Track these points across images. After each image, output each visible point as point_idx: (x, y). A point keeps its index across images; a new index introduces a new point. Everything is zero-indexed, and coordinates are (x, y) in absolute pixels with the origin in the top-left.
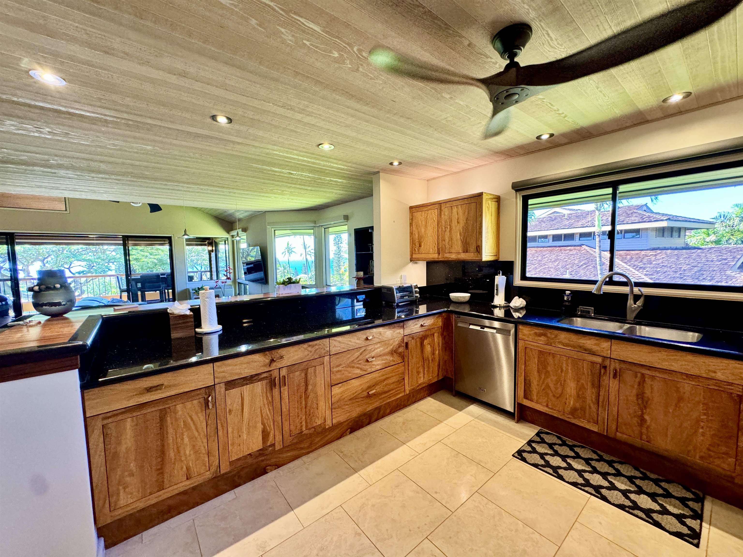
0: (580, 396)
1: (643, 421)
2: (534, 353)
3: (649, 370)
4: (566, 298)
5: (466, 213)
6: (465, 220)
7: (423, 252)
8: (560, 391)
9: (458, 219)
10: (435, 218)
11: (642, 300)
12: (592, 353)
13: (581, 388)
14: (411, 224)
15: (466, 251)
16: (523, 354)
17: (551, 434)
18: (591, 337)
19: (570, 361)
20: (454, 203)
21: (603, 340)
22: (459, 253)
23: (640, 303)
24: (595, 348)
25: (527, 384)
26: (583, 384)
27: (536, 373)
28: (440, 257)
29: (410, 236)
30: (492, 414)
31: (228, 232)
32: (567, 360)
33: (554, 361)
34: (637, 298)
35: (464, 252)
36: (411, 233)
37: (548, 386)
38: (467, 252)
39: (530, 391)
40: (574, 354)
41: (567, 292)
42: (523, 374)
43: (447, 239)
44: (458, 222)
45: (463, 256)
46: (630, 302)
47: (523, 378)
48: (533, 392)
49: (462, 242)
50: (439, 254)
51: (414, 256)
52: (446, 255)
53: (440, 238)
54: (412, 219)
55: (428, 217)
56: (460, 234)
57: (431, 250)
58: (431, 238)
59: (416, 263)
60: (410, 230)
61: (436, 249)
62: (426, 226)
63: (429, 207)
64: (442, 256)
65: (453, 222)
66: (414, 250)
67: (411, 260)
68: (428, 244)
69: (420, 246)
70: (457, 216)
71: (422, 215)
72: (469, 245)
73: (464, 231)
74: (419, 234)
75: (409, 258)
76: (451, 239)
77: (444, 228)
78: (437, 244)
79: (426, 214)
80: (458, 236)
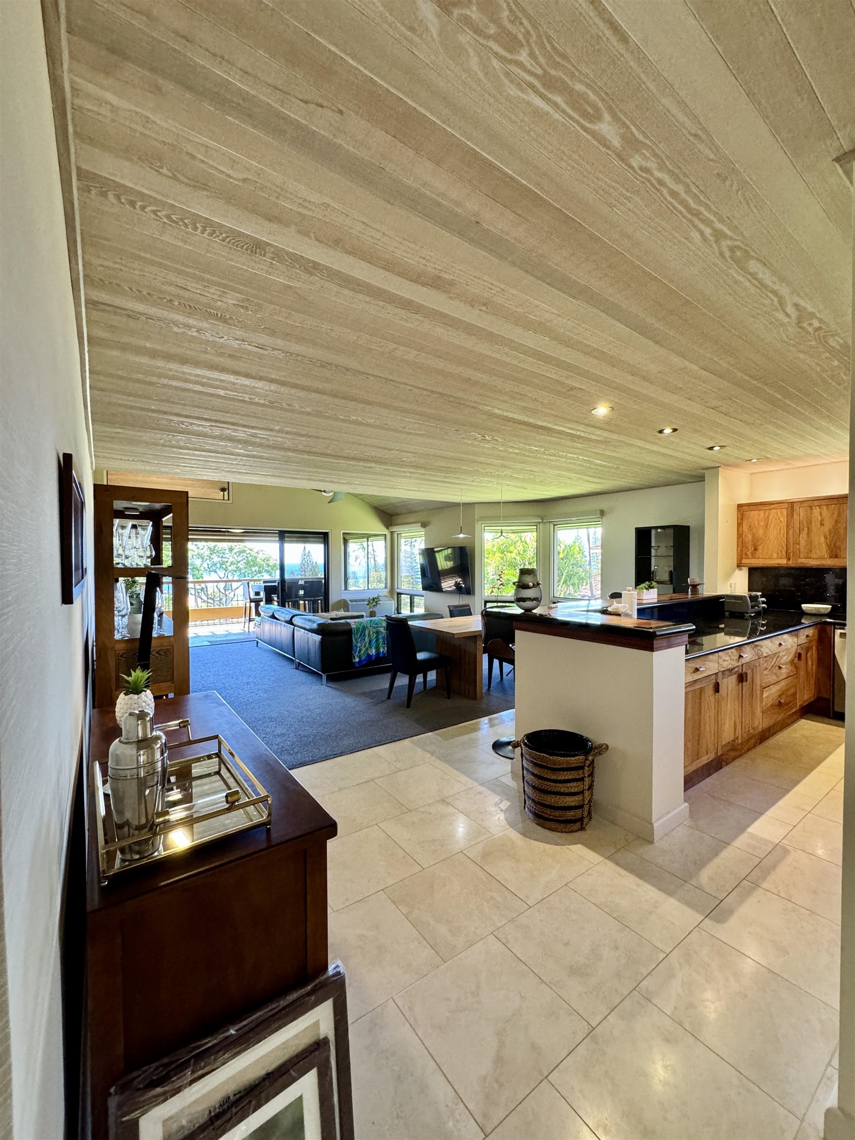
5: (835, 515)
6: (833, 522)
7: (761, 557)
9: (822, 520)
10: (784, 519)
14: (739, 525)
15: (835, 555)
20: (816, 503)
22: (823, 558)
28: (790, 562)
29: (738, 538)
31: (388, 528)
35: (831, 557)
36: (740, 535)
38: (836, 557)
43: (803, 542)
44: (822, 524)
45: (830, 562)
49: (829, 546)
50: (789, 559)
51: (744, 561)
52: (800, 560)
53: (791, 541)
54: (742, 519)
55: (771, 517)
56: (825, 537)
57: (775, 555)
58: (776, 541)
59: (741, 569)
60: (738, 531)
61: (784, 553)
62: (767, 527)
63: (772, 506)
64: (794, 562)
65: (813, 524)
66: (746, 553)
67: (738, 566)
68: (770, 547)
69: (756, 549)
70: (819, 518)
71: (759, 515)
72: (840, 550)
73: (832, 535)
74: (753, 536)
75: (736, 563)
76: (810, 543)
77: (797, 530)
78: (785, 548)
79: (767, 514)
80: (823, 539)
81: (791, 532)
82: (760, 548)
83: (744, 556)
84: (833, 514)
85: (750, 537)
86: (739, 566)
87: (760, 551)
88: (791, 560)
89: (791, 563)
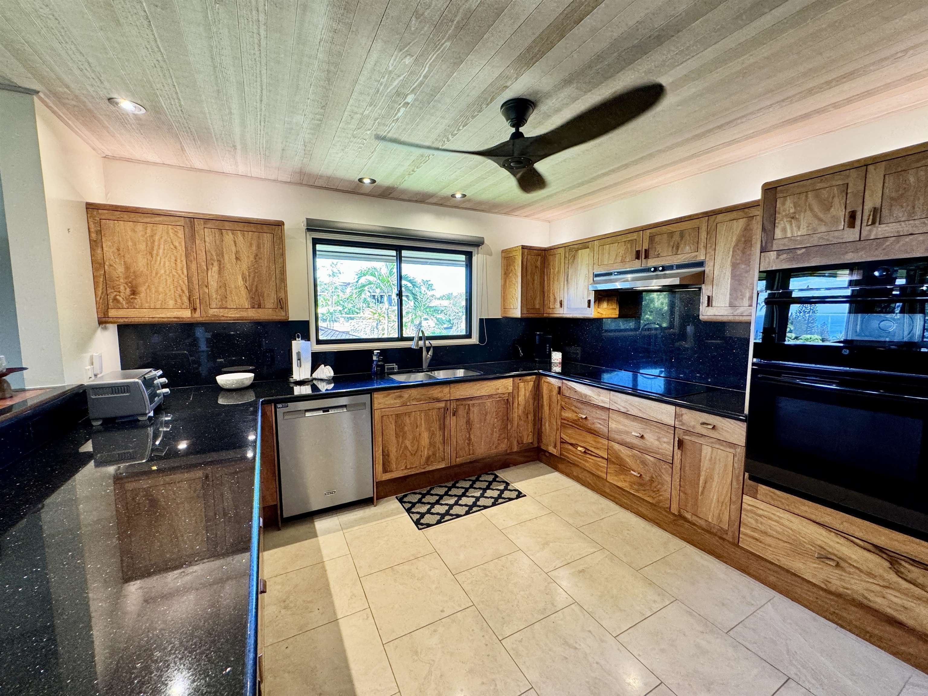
0: (432, 444)
1: (469, 439)
2: (391, 419)
3: (471, 400)
4: (375, 358)
5: (254, 248)
6: (252, 258)
7: (145, 305)
8: (416, 447)
9: (237, 252)
10: (180, 244)
11: (432, 349)
12: (438, 400)
13: (432, 435)
15: (257, 305)
16: (380, 425)
17: (407, 494)
18: (437, 386)
19: (423, 415)
20: (226, 224)
21: (445, 386)
22: (241, 307)
23: (430, 353)
24: (440, 395)
25: (386, 455)
26: (433, 431)
27: (394, 438)
28: (197, 314)
29: (95, 270)
30: (347, 515)
32: (420, 415)
33: (410, 420)
34: (428, 349)
35: (252, 307)
36: (98, 265)
37: (406, 447)
38: (259, 307)
39: (389, 462)
40: (425, 407)
41: (375, 351)
42: (381, 448)
43: (213, 284)
44: (238, 259)
45: (253, 314)
46: (424, 353)
47: (381, 451)
48: (392, 461)
49: (249, 291)
50: (195, 309)
51: (113, 313)
52: (212, 312)
53: (195, 280)
54: (99, 232)
55: (157, 238)
56: (244, 279)
57: (171, 303)
58: (169, 280)
59: (105, 328)
60: (92, 256)
61: (185, 299)
62: (151, 254)
63: (158, 219)
64: (203, 313)
65: (226, 257)
66: (115, 299)
67: (100, 323)
68: (161, 289)
69: (134, 292)
70: (234, 249)
71: (134, 230)
72: (263, 297)
73: (252, 275)
74: (127, 268)
75: (95, 317)
76: (223, 285)
77: (204, 264)
78: (186, 292)
79: (149, 231)
80: (240, 282)
81: (194, 266)
82: (142, 289)
83: (111, 303)
84: (251, 244)
85: (120, 269)
86: (103, 322)
87: (143, 295)
88: (198, 310)
89: (198, 316)
